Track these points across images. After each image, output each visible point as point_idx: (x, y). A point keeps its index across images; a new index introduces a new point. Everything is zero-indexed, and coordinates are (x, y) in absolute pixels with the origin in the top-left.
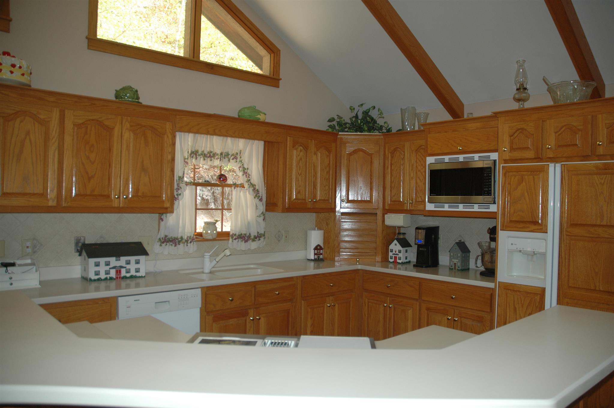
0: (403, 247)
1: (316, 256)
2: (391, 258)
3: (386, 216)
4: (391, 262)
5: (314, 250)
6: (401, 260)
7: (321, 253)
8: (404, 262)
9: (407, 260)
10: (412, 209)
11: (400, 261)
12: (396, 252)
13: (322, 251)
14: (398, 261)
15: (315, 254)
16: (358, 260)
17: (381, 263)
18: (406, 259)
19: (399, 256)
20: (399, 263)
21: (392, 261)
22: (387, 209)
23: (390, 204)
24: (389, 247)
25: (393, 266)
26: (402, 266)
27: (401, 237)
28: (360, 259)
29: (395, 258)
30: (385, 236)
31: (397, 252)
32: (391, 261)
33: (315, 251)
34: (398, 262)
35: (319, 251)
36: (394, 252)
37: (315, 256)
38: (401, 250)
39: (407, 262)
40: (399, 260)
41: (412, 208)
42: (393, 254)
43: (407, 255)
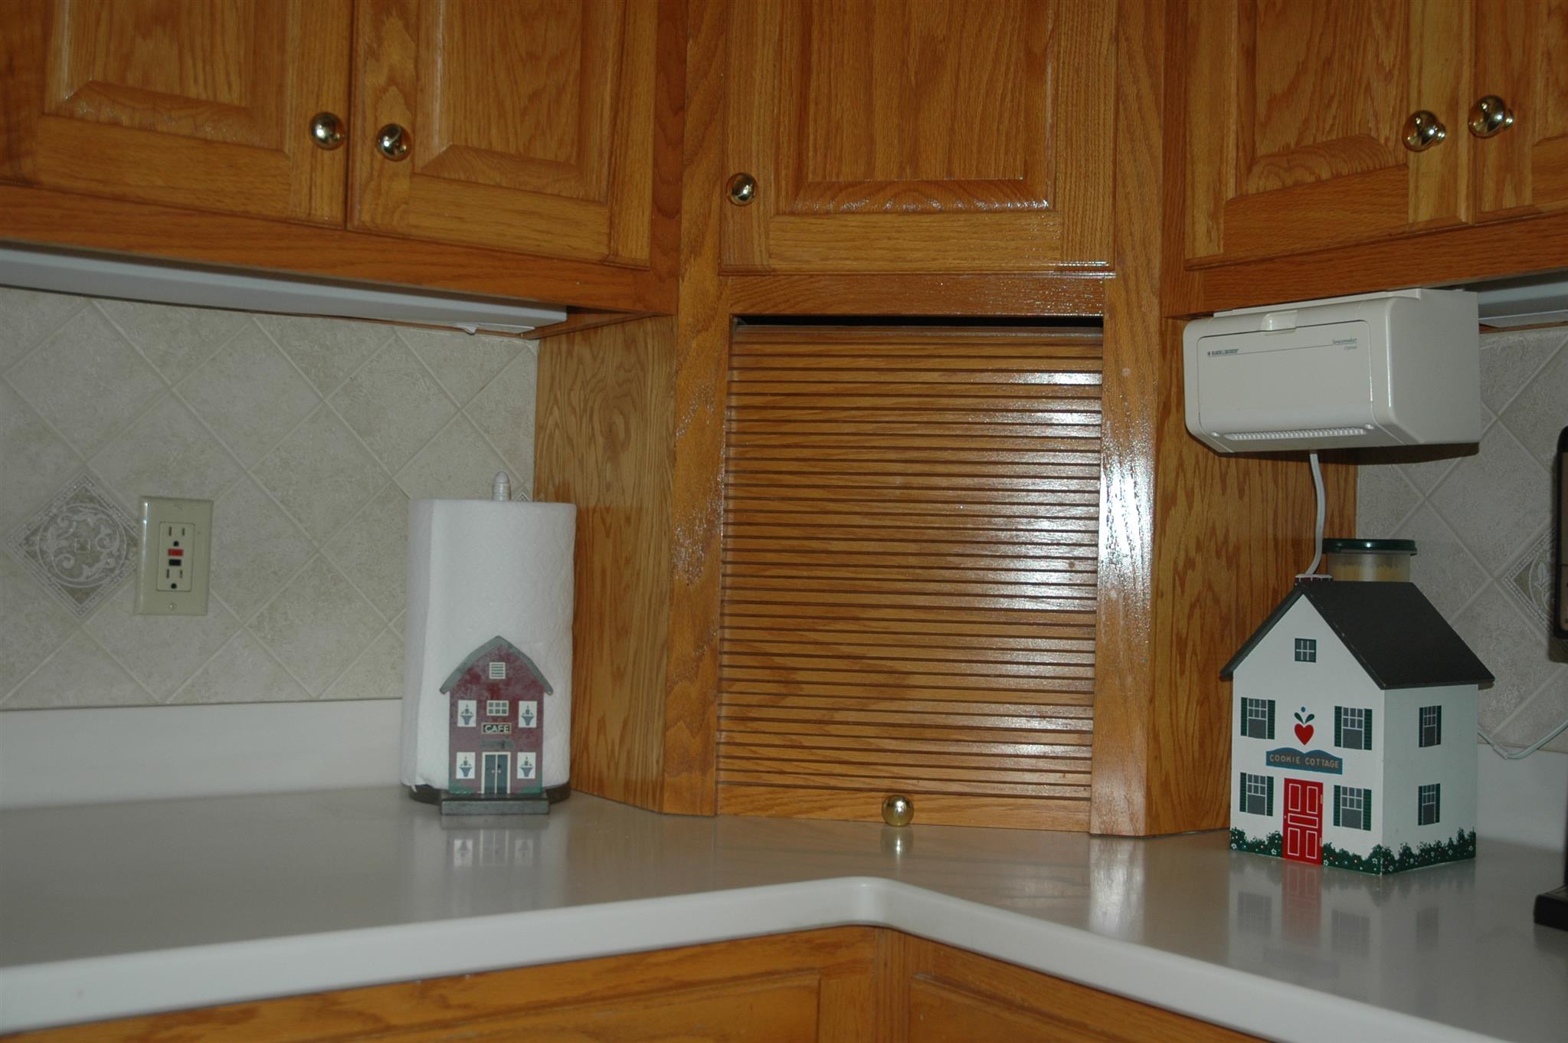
0: (1388, 676)
1: (463, 757)
2: (1257, 803)
3: (1193, 334)
4: (1256, 847)
5: (446, 699)
6: (1367, 827)
7: (522, 724)
8: (1406, 852)
9: (1442, 833)
10: (1509, 201)
11: (1357, 843)
12: (1304, 734)
13: (533, 706)
14: (1336, 837)
15: (459, 739)
16: (900, 805)
17: (1141, 845)
18: (1429, 809)
19: (1347, 779)
20: (1345, 861)
21: (1263, 836)
22: (1204, 266)
23: (1241, 197)
24: (1227, 676)
25: (1274, 892)
26: (1380, 898)
27: (1368, 570)
28: (918, 803)
29: (1303, 797)
30: (1190, 563)
31: (1323, 739)
32: (1249, 837)
33: (462, 705)
34: (1328, 850)
35: (497, 707)
36: (1285, 737)
37: (461, 757)
38: (1369, 713)
39: (1433, 856)
40: (1342, 830)
41: (1518, 191)
42: (1276, 758)
43: (1431, 767)
